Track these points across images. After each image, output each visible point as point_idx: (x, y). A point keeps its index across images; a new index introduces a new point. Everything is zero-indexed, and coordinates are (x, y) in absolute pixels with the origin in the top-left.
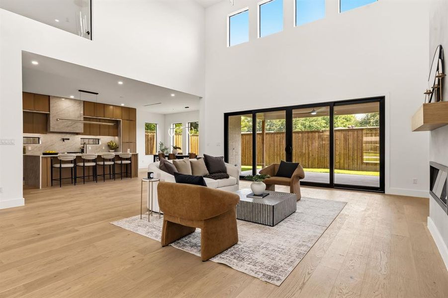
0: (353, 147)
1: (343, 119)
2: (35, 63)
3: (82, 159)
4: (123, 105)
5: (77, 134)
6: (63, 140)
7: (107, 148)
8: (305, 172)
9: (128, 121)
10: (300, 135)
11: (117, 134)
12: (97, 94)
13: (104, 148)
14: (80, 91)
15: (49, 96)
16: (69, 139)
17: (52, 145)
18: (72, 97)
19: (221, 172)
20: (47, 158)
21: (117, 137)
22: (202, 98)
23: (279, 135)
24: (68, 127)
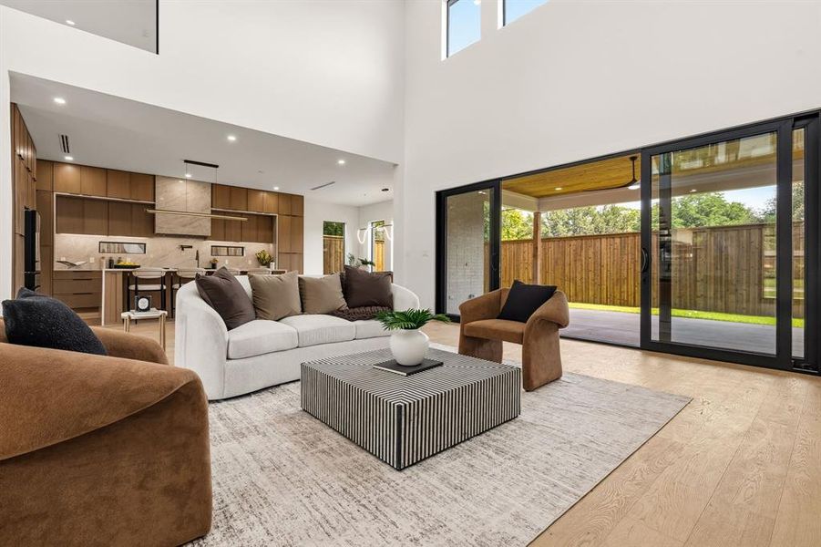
0: (738, 262)
1: (723, 215)
2: (60, 101)
3: (178, 276)
4: (276, 189)
5: (205, 238)
6: (183, 248)
7: (257, 262)
8: (570, 310)
9: (289, 217)
10: (618, 240)
11: (270, 240)
12: (217, 166)
13: (250, 262)
14: (186, 161)
15: (154, 176)
16: (191, 247)
17: (163, 256)
18: (188, 176)
19: (376, 305)
20: (115, 273)
21: (271, 245)
22: (395, 165)
23: (573, 242)
24: (185, 226)
